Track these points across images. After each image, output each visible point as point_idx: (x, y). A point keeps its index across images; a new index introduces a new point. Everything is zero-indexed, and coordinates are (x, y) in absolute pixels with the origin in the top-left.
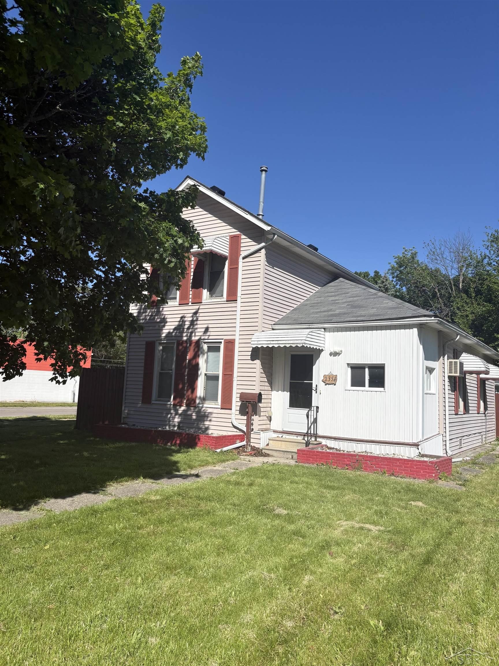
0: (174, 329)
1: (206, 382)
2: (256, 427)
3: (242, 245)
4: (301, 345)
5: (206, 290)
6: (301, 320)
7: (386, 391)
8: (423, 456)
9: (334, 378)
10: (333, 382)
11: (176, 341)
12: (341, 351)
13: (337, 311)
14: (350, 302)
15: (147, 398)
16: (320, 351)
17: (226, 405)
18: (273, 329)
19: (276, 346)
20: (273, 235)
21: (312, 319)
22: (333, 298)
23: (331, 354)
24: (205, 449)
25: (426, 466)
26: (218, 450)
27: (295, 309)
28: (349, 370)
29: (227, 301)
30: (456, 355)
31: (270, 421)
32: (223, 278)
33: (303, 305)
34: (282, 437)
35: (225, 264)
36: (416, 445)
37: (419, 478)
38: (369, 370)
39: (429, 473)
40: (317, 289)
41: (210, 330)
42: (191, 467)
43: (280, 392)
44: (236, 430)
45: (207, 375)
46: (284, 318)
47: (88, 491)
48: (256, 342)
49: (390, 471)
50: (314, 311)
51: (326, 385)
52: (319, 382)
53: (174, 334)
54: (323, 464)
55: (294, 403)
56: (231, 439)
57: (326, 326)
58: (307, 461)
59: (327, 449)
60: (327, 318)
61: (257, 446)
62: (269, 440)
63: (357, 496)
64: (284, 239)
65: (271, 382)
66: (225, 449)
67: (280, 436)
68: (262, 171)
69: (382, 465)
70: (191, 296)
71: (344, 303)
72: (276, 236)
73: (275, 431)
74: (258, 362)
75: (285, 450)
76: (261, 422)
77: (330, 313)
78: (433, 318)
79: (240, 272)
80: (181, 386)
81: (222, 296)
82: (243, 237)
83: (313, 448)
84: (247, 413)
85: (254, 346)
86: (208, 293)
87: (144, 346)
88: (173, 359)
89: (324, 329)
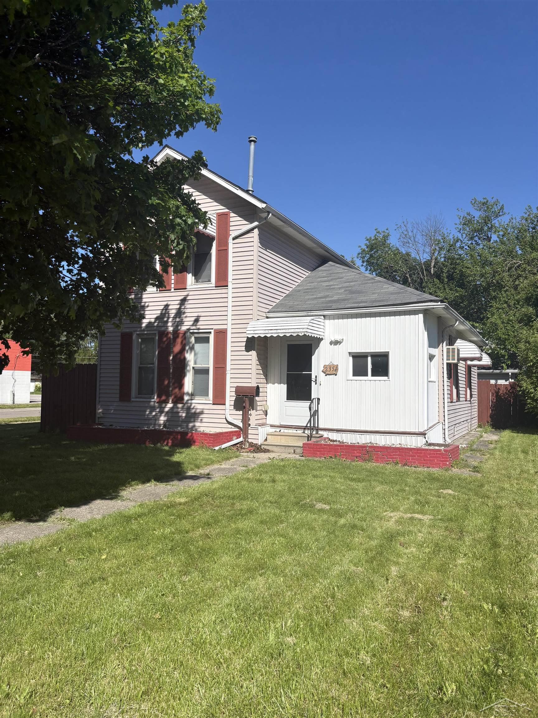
0: (157, 319)
1: (194, 376)
2: (253, 421)
3: (231, 224)
4: (303, 334)
5: (191, 274)
6: (298, 307)
7: (390, 379)
8: (430, 445)
9: (335, 368)
10: (334, 372)
11: (156, 332)
12: (342, 340)
13: (335, 297)
14: (347, 287)
15: (125, 395)
16: (319, 340)
17: (219, 399)
18: (267, 318)
19: (275, 335)
20: (267, 214)
21: (309, 306)
22: (327, 284)
23: (331, 343)
24: (202, 447)
25: (440, 454)
26: (217, 448)
27: (288, 296)
28: (351, 359)
29: (216, 287)
30: (451, 342)
31: (266, 415)
32: (210, 260)
33: (294, 291)
34: (280, 431)
35: (211, 245)
36: (423, 434)
37: (433, 467)
38: (372, 359)
39: (443, 461)
40: (307, 273)
41: (201, 319)
42: (198, 467)
43: (276, 384)
44: (230, 426)
45: (195, 368)
46: (277, 306)
47: (102, 496)
48: (252, 332)
49: (402, 461)
50: (309, 297)
51: (326, 375)
52: (318, 373)
53: (156, 324)
54: (331, 457)
55: (292, 395)
56: (227, 436)
57: (326, 313)
58: (315, 455)
59: (329, 441)
60: (326, 305)
61: (254, 442)
62: (267, 435)
63: (387, 488)
64: (278, 218)
65: (266, 375)
66: (224, 446)
67: (278, 430)
68: (251, 141)
69: (394, 455)
70: (173, 282)
71: (340, 288)
72: (271, 214)
73: (272, 426)
74: (253, 353)
75: (287, 445)
76: (259, 417)
77: (327, 299)
78: (439, 303)
79: (231, 255)
80: (166, 382)
81: (210, 281)
82: (232, 215)
83: (317, 442)
84: (244, 407)
85: (250, 336)
86: (194, 277)
87: (119, 338)
88: (154, 353)
89: (324, 316)
